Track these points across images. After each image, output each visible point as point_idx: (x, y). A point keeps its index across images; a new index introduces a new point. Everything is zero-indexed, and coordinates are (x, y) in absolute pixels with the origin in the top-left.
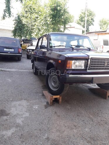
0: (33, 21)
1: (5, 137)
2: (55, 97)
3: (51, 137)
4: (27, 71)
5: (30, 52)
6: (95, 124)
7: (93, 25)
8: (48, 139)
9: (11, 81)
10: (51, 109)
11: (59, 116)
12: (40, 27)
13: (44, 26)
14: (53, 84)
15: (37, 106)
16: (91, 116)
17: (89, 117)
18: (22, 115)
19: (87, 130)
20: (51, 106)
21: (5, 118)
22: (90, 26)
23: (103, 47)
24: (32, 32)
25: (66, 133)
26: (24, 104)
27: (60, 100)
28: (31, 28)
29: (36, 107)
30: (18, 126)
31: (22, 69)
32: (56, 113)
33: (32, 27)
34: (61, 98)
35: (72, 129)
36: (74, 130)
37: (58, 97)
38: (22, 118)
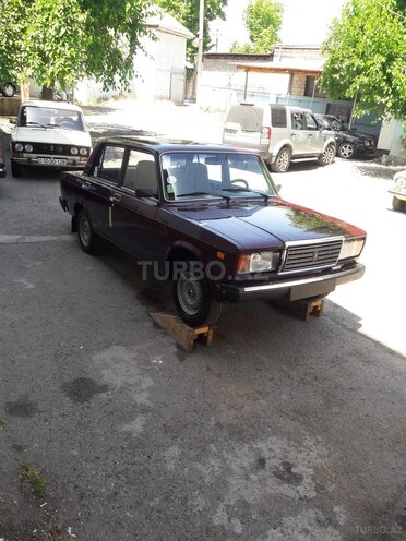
0: (13, 14)
1: (135, 435)
2: (199, 331)
3: (222, 420)
4: (54, 238)
5: (24, 151)
6: (296, 383)
7: (222, 15)
8: (218, 424)
9: (31, 286)
10: (196, 363)
11: (219, 376)
12: (46, 48)
13: (64, 45)
14: (188, 300)
15: (159, 357)
16: (284, 368)
17: (281, 370)
18: (137, 384)
19: (284, 397)
20: (190, 353)
21: (103, 396)
22: (211, 19)
23: (269, 133)
24: (11, 61)
25: (246, 409)
26: (126, 357)
27: (210, 337)
28: (7, 42)
29: (157, 360)
30: (145, 410)
31: (30, 232)
32: (209, 369)
33: (11, 42)
34: (211, 333)
35: (256, 400)
36: (262, 401)
37: (204, 330)
38: (143, 391)
